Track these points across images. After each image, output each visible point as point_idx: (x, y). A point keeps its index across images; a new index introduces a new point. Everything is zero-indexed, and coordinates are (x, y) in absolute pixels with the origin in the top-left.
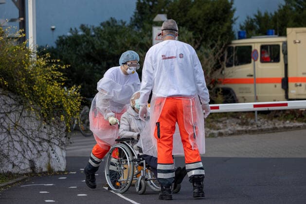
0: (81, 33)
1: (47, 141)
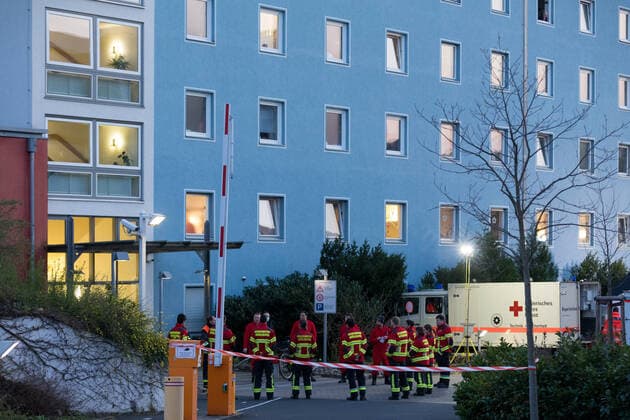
0: (266, 284)
1: (149, 384)
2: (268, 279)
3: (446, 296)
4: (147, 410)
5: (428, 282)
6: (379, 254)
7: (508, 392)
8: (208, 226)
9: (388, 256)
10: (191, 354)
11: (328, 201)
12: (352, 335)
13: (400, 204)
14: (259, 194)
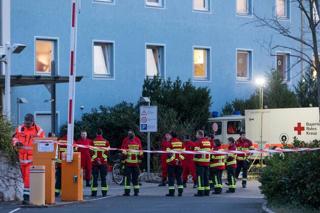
0: (100, 112)
1: (14, 179)
2: (101, 108)
3: (244, 120)
4: (12, 199)
5: (227, 111)
6: (189, 87)
7: (304, 172)
8: (54, 65)
9: (196, 89)
10: (50, 148)
11: (149, 47)
12: (174, 144)
13: (205, 49)
14: (94, 40)
